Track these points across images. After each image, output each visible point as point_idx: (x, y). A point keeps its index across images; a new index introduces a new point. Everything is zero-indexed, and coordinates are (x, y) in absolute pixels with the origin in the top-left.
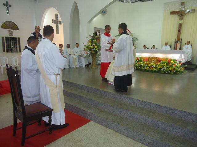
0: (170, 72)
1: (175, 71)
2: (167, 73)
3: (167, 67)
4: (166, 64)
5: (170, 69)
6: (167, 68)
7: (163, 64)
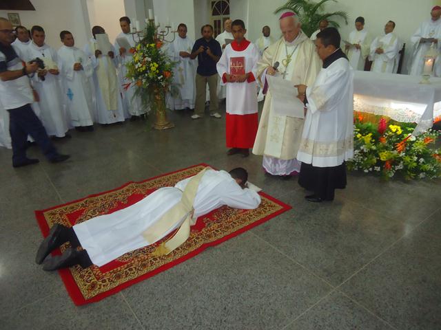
0: (378, 169)
1: (400, 167)
2: (366, 171)
3: (374, 148)
4: (373, 137)
5: (384, 156)
6: (371, 151)
7: (359, 135)
